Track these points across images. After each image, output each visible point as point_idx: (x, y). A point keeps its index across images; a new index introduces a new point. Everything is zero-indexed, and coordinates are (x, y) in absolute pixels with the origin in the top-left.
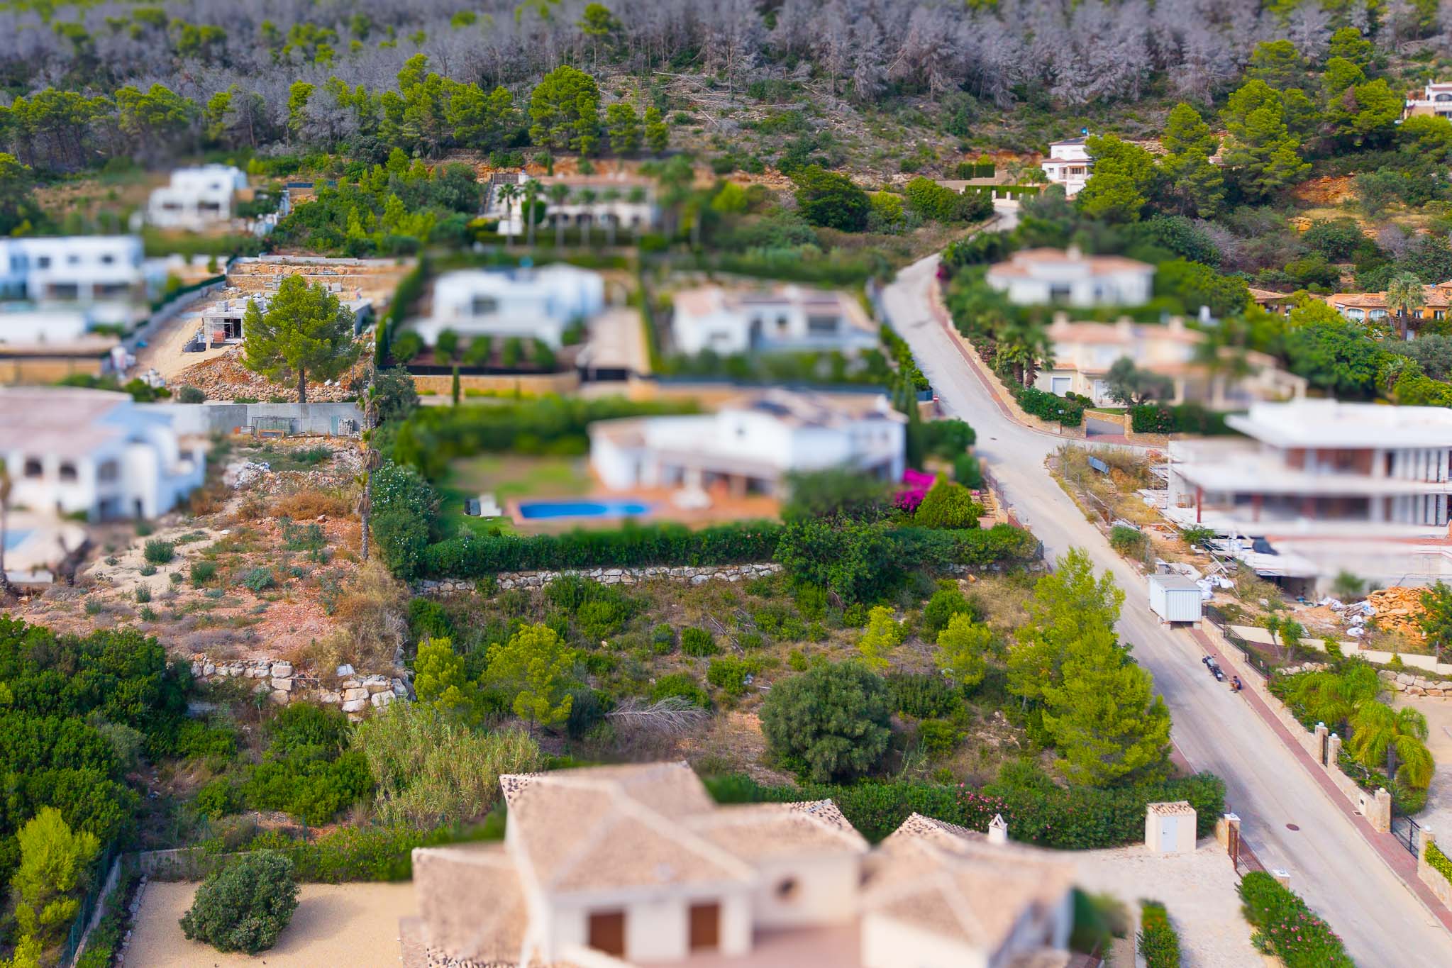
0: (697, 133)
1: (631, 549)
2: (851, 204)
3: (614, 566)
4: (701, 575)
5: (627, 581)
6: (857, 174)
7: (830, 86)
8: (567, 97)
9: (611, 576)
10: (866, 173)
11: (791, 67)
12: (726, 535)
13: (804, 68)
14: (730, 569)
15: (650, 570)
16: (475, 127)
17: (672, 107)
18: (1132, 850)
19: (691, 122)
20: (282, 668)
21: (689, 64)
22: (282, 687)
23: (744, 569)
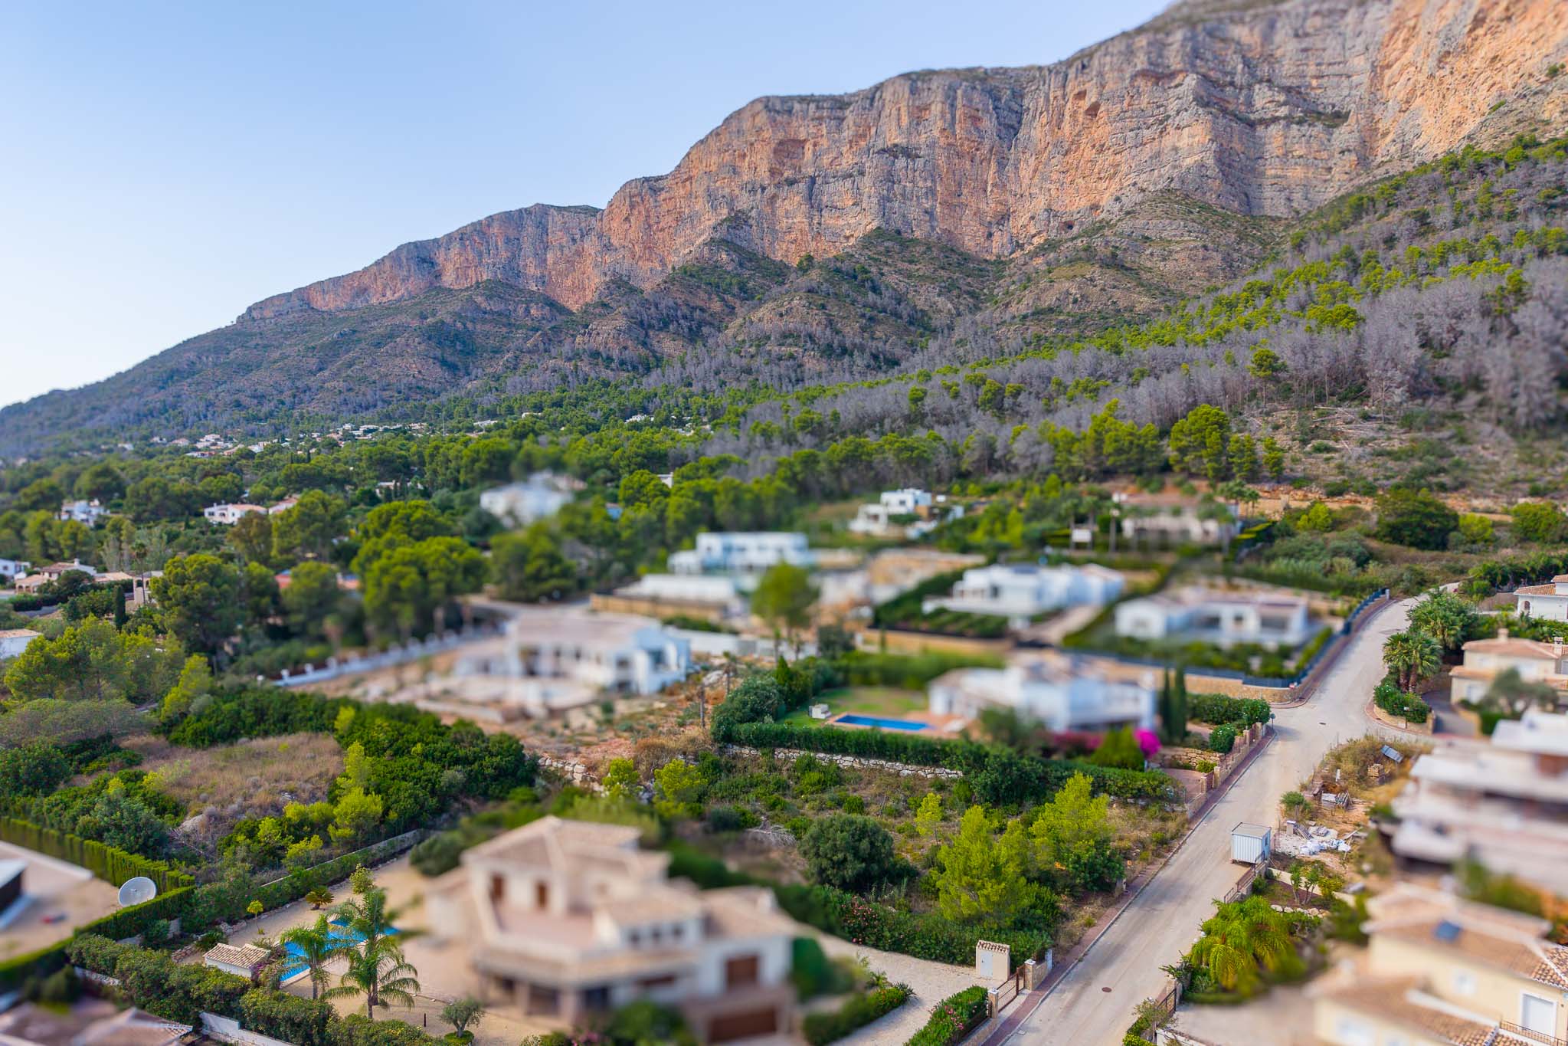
0: (1327, 460)
1: (858, 744)
2: (1429, 524)
3: (848, 754)
4: (907, 771)
5: (857, 766)
6: (1477, 497)
7: (1493, 415)
8: (1199, 431)
9: (846, 761)
10: (1486, 496)
11: (1458, 398)
12: (924, 745)
13: (1473, 397)
14: (928, 770)
15: (872, 761)
16: (1124, 457)
17: (1318, 437)
18: (965, 969)
19: (1328, 449)
20: (580, 768)
21: (1354, 399)
22: (578, 778)
23: (938, 771)
